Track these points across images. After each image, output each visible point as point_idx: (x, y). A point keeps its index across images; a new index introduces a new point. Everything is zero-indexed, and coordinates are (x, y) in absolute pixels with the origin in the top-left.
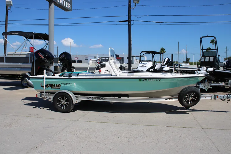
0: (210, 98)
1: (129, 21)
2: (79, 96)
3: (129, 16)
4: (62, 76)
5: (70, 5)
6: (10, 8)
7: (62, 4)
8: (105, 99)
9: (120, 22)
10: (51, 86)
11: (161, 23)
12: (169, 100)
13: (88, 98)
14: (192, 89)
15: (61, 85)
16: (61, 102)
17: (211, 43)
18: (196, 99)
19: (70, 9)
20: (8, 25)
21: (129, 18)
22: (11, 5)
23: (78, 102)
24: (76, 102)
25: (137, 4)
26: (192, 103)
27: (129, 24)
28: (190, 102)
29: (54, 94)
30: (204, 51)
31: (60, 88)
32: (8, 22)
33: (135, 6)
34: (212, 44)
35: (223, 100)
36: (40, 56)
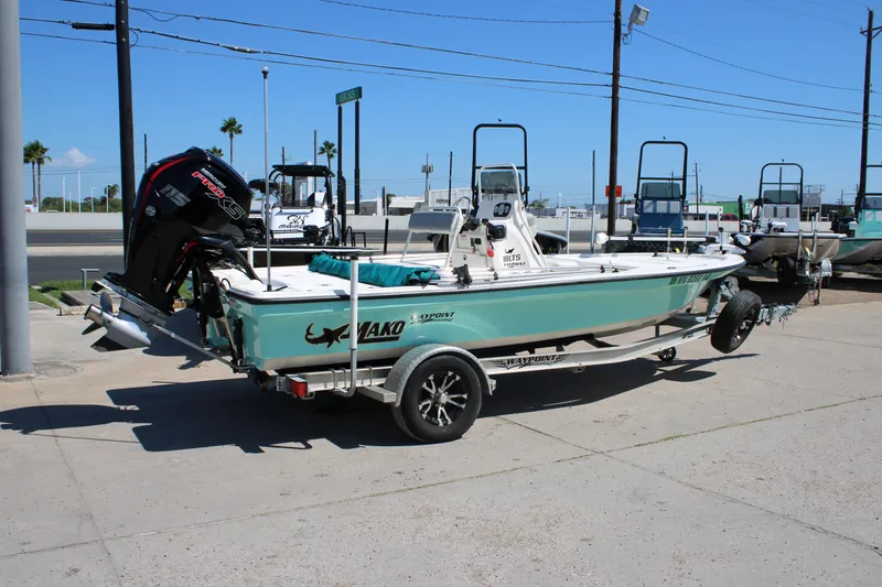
1: (121, 28)
3: (124, 8)
9: (77, 26)
13: (502, 364)
15: (409, 322)
17: (224, 129)
21: (118, 17)
27: (119, 43)
31: (397, 339)
34: (228, 133)
36: (206, 189)
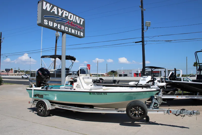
0: (163, 113)
1: (143, 41)
2: (54, 104)
3: (143, 38)
4: (43, 89)
5: (83, 33)
6: (58, 38)
7: (74, 33)
8: (70, 108)
9: (136, 42)
10: (38, 95)
11: (170, 41)
12: (120, 112)
14: (136, 103)
15: (44, 95)
16: (41, 108)
18: (143, 113)
19: (83, 36)
20: (57, 50)
21: (142, 39)
22: (59, 36)
23: (50, 109)
24: (49, 109)
25: (148, 27)
26: (139, 116)
27: (142, 44)
28: (138, 115)
29: (37, 101)
30: (200, 64)
31: (43, 98)
32: (57, 48)
33: (147, 29)
35: (177, 115)
